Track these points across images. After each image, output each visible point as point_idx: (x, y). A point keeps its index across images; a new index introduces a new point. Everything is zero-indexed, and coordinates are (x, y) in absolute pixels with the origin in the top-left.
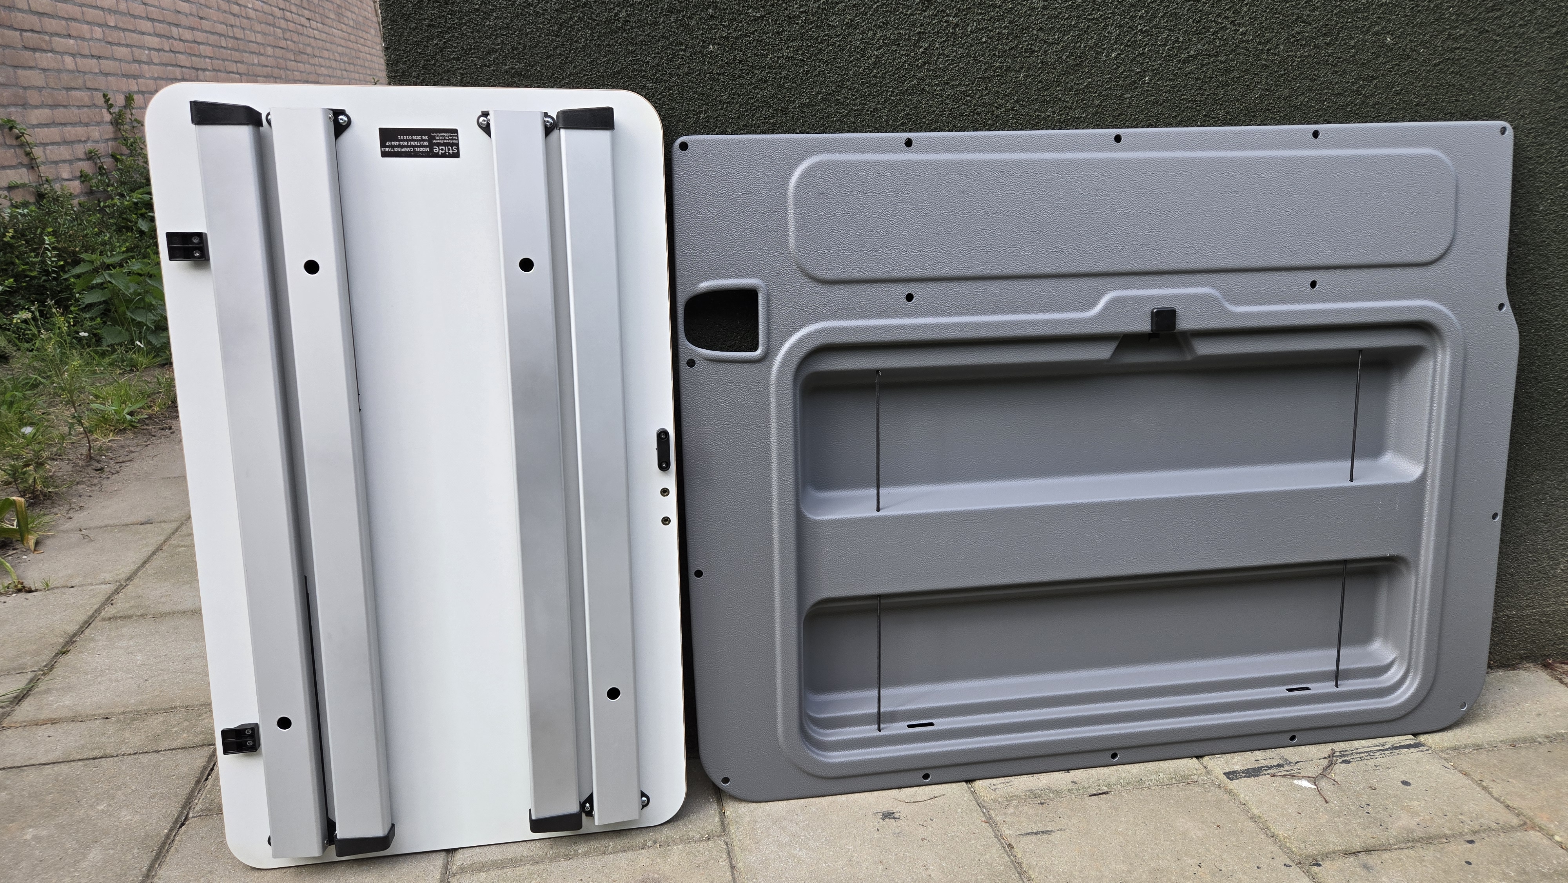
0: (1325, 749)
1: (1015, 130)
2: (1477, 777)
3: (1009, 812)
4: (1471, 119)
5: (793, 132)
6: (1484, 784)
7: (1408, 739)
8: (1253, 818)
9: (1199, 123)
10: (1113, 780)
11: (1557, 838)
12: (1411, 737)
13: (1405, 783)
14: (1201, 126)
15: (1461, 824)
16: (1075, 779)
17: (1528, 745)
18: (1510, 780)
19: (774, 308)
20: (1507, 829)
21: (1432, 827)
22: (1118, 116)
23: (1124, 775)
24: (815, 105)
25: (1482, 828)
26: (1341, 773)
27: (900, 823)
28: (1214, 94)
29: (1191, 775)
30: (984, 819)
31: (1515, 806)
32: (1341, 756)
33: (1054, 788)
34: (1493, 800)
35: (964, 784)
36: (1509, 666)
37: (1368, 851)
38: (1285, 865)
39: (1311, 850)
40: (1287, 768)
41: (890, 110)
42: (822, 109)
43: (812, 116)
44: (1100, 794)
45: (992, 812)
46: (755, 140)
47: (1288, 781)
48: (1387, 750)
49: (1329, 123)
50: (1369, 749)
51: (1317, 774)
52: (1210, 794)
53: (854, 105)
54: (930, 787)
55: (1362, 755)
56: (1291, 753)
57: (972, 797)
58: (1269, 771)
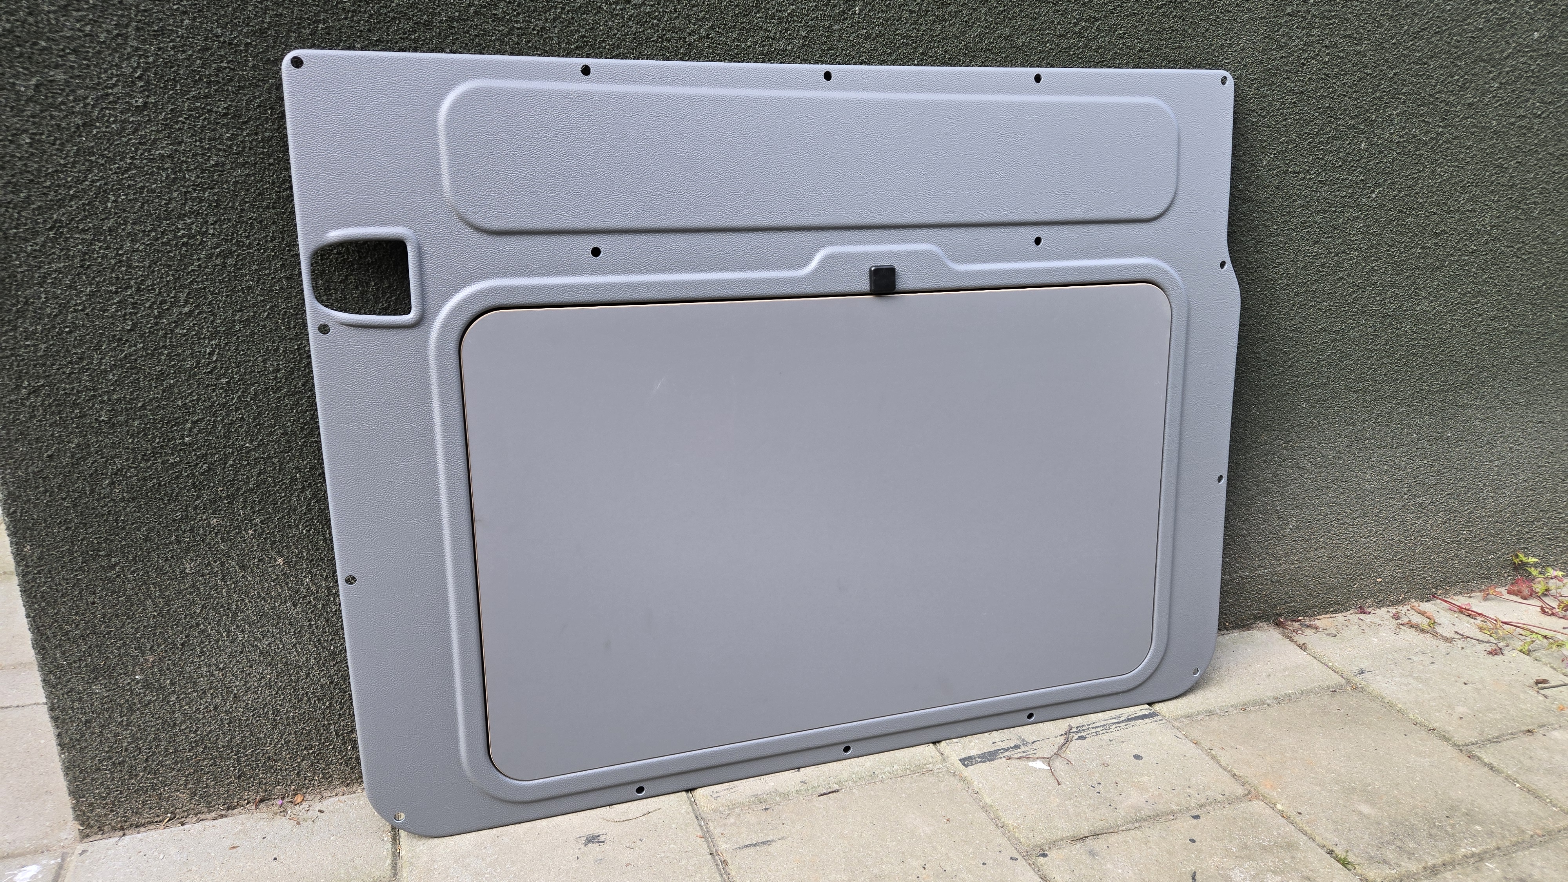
0: (1062, 725)
1: (712, 61)
2: (1207, 745)
3: (729, 823)
4: (1194, 68)
5: (442, 51)
6: (1213, 752)
7: (1144, 709)
8: (985, 808)
9: (916, 63)
10: (845, 776)
11: (1279, 807)
12: (1147, 706)
13: (1138, 757)
14: (918, 65)
15: (1189, 798)
16: (805, 778)
17: (1258, 707)
18: (1238, 747)
19: (427, 262)
20: (1232, 800)
21: (1159, 804)
22: (828, 50)
23: (857, 769)
24: (467, 20)
25: (1208, 801)
26: (1076, 751)
27: (605, 847)
29: (926, 764)
30: (700, 833)
31: (1241, 774)
32: (1077, 732)
33: (781, 790)
34: (1221, 770)
35: (684, 793)
36: (1244, 626)
37: (1096, 835)
38: (1011, 858)
39: (1039, 839)
40: (1023, 750)
41: (561, 30)
42: (476, 25)
43: (465, 33)
44: (830, 793)
45: (710, 824)
46: (392, 59)
47: (1023, 763)
48: (1123, 722)
49: (1052, 66)
50: (1105, 723)
51: (1052, 754)
52: (943, 784)
53: (517, 22)
54: (645, 800)
55: (1098, 729)
56: (1028, 732)
57: (690, 809)
58: (1005, 754)
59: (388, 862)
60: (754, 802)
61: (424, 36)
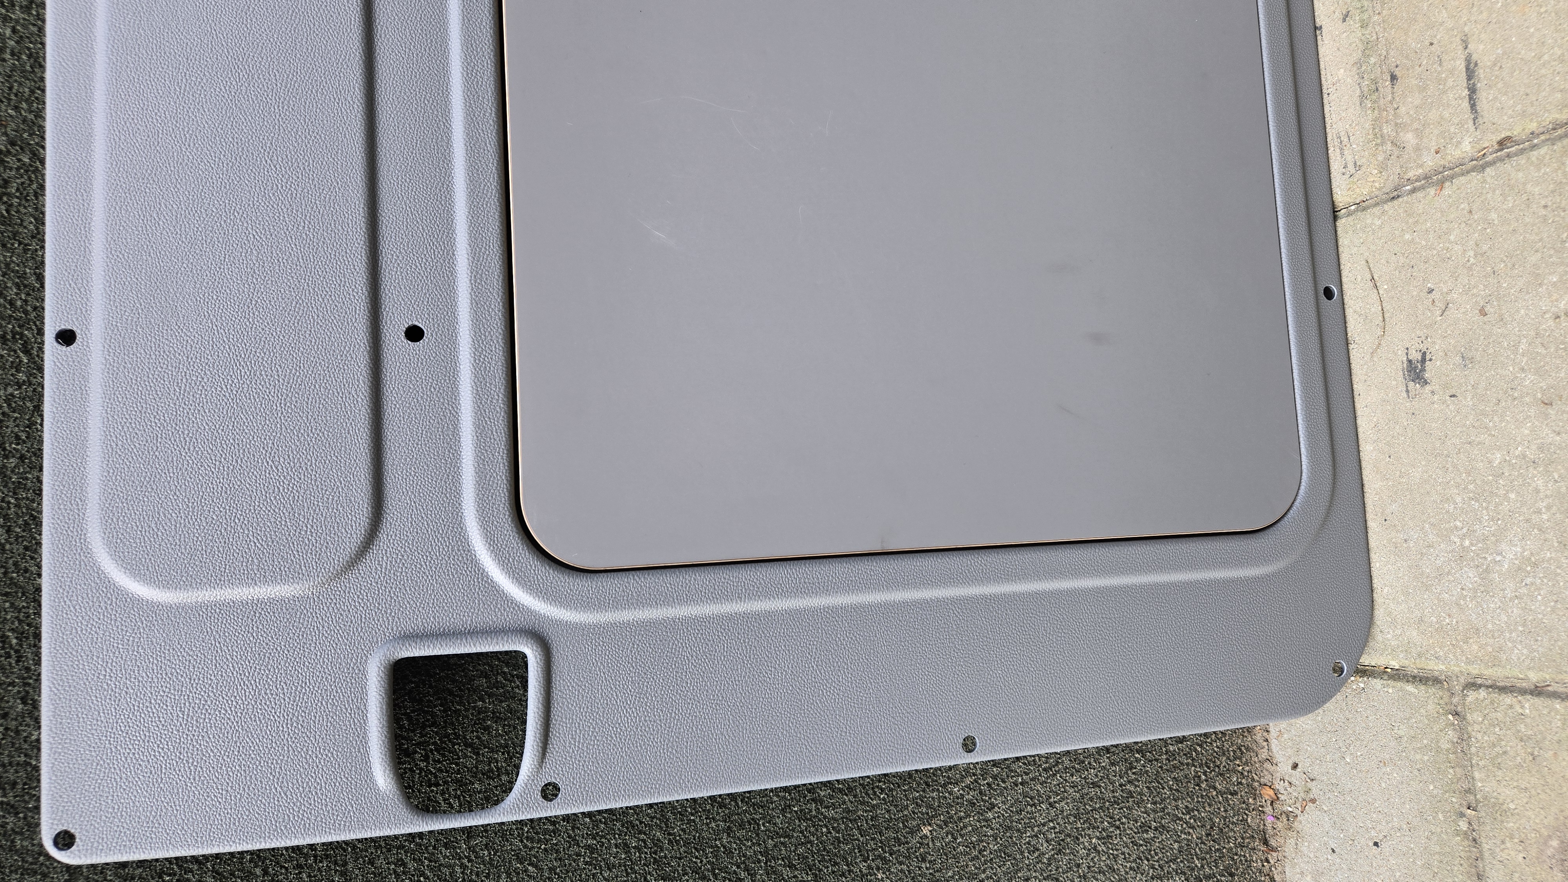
3: (1412, 142)
19: (432, 623)
27: (1434, 351)
30: (1432, 191)
33: (1355, 56)
35: (1339, 223)
45: (1411, 174)
54: (1343, 285)
57: (1373, 211)
59: (1410, 688)
60: (1375, 102)
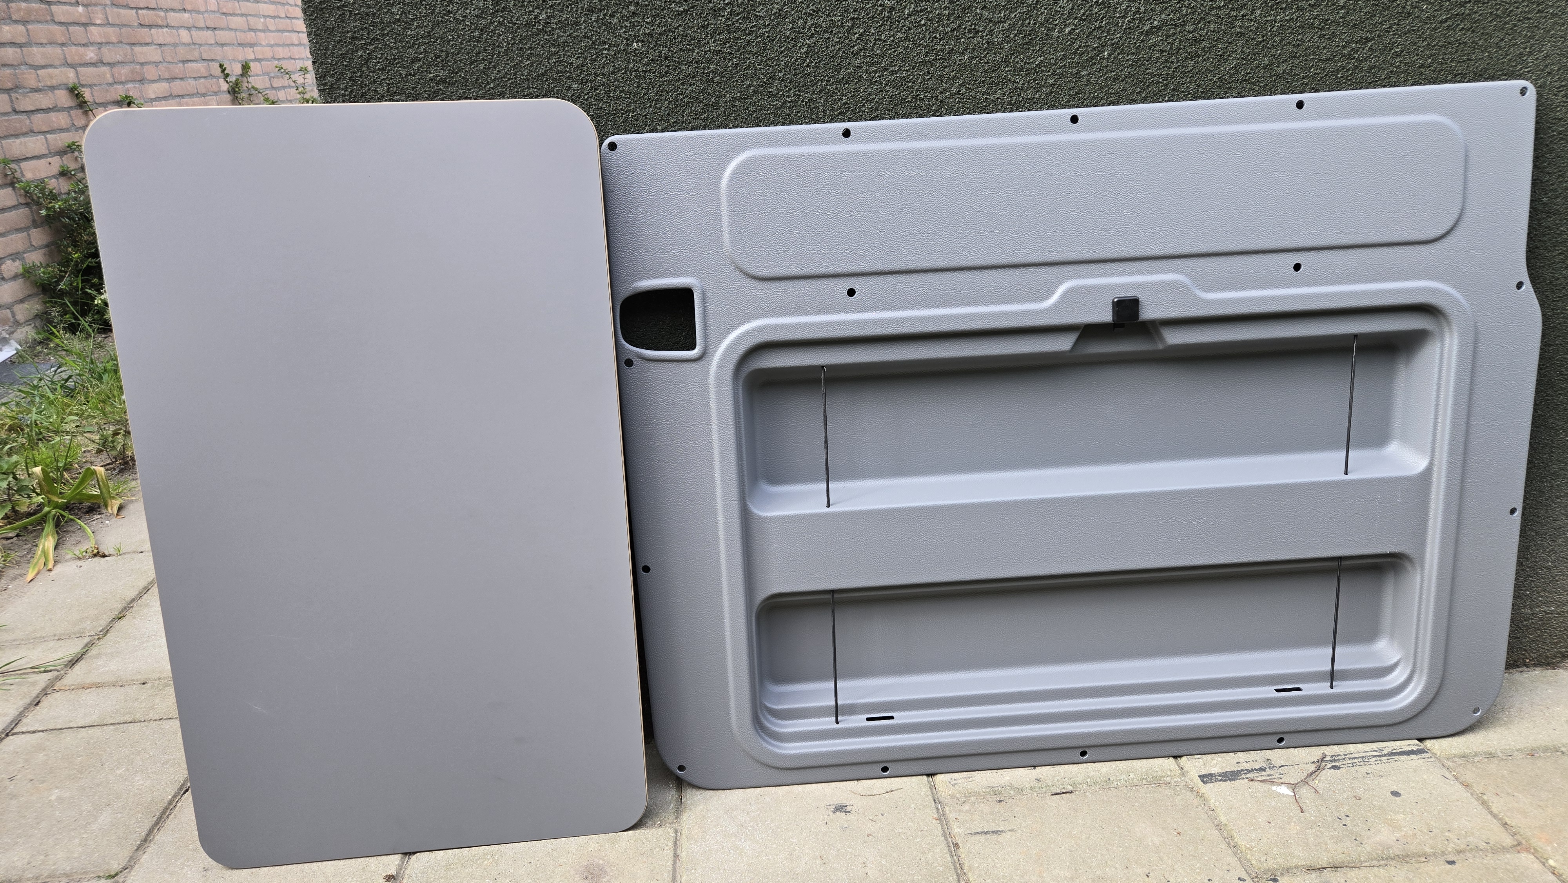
0: (1316, 753)
1: (962, 114)
2: (1478, 789)
3: (964, 809)
4: (1486, 79)
5: (726, 126)
6: (1485, 797)
7: (1413, 745)
8: (1219, 826)
9: (1166, 99)
10: (1080, 778)
11: (1551, 862)
12: (1416, 742)
13: (1395, 794)
14: (1169, 101)
15: (1446, 842)
16: (1040, 777)
17: (1549, 754)
18: (1516, 794)
19: (710, 306)
20: (1498, 850)
21: (1411, 844)
22: (1075, 95)
23: (1092, 774)
24: (747, 98)
25: (1468, 848)
26: (1326, 780)
27: (851, 817)
28: (1183, 66)
29: (1163, 777)
30: (936, 816)
31: (1513, 824)
32: (1331, 761)
33: (1016, 785)
34: (1489, 816)
35: (925, 777)
36: (1548, 664)
37: (1335, 868)
38: (1239, 879)
39: (1272, 864)
40: (1268, 773)
41: (826, 100)
42: (755, 102)
43: (745, 110)
44: (1063, 793)
45: (947, 808)
46: (685, 137)
47: (1266, 786)
48: (1385, 755)
49: (1317, 91)
50: (1364, 754)
51: (1299, 780)
52: (1179, 797)
53: (788, 96)
54: (889, 779)
55: (1356, 760)
56: (1277, 756)
57: (929, 793)
58: (1248, 775)
59: (672, 805)
60: (989, 793)
61: (711, 115)
